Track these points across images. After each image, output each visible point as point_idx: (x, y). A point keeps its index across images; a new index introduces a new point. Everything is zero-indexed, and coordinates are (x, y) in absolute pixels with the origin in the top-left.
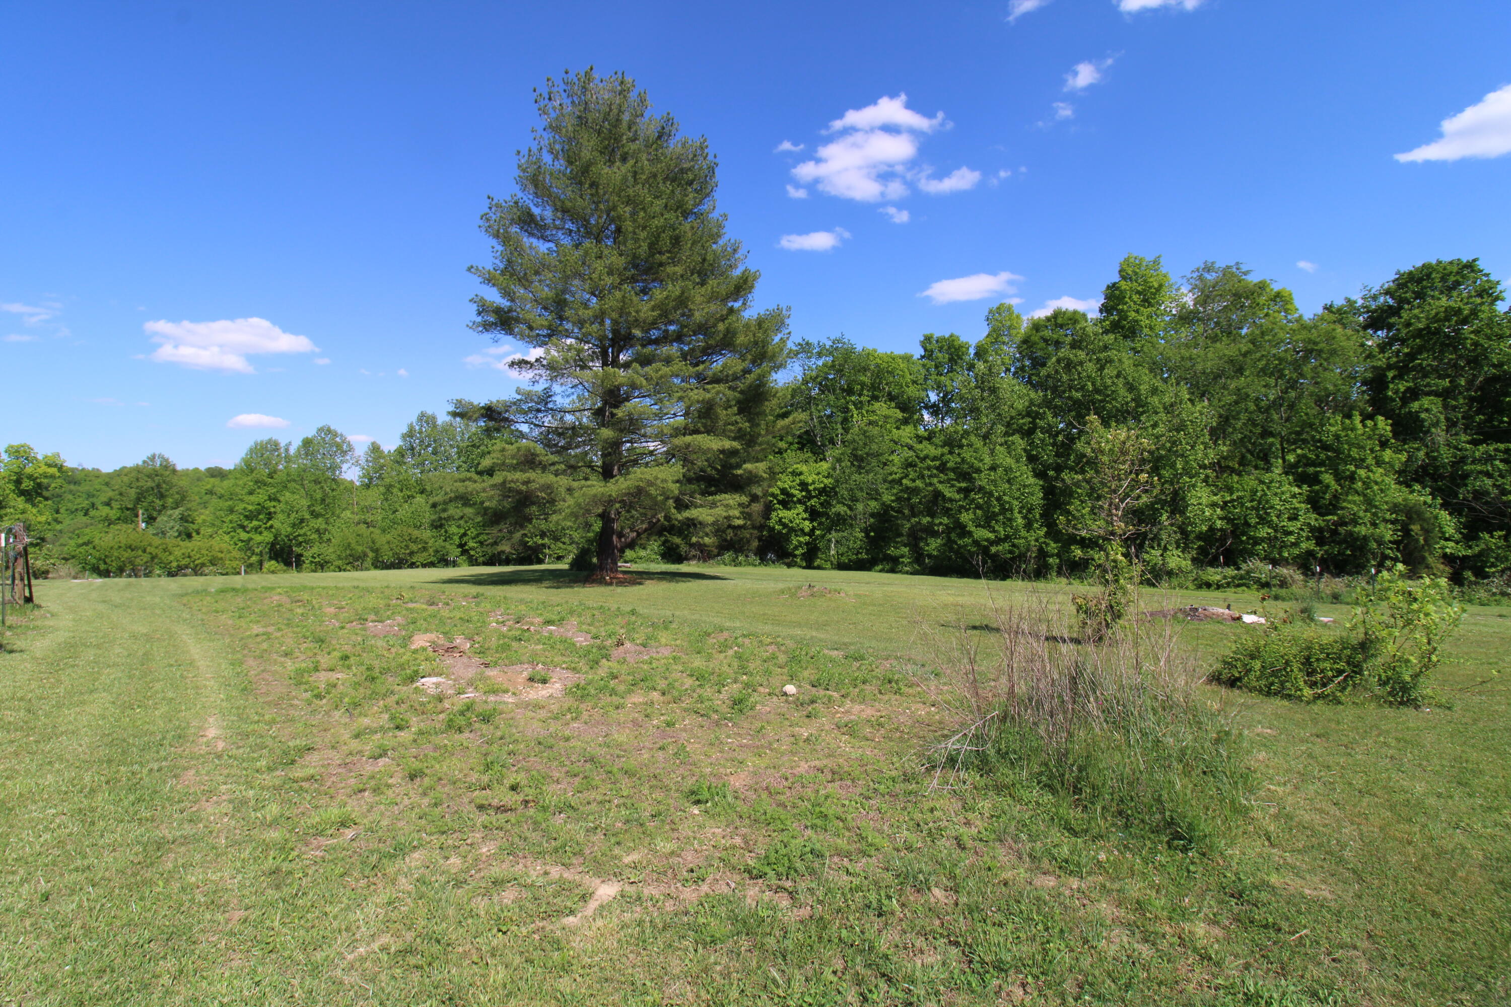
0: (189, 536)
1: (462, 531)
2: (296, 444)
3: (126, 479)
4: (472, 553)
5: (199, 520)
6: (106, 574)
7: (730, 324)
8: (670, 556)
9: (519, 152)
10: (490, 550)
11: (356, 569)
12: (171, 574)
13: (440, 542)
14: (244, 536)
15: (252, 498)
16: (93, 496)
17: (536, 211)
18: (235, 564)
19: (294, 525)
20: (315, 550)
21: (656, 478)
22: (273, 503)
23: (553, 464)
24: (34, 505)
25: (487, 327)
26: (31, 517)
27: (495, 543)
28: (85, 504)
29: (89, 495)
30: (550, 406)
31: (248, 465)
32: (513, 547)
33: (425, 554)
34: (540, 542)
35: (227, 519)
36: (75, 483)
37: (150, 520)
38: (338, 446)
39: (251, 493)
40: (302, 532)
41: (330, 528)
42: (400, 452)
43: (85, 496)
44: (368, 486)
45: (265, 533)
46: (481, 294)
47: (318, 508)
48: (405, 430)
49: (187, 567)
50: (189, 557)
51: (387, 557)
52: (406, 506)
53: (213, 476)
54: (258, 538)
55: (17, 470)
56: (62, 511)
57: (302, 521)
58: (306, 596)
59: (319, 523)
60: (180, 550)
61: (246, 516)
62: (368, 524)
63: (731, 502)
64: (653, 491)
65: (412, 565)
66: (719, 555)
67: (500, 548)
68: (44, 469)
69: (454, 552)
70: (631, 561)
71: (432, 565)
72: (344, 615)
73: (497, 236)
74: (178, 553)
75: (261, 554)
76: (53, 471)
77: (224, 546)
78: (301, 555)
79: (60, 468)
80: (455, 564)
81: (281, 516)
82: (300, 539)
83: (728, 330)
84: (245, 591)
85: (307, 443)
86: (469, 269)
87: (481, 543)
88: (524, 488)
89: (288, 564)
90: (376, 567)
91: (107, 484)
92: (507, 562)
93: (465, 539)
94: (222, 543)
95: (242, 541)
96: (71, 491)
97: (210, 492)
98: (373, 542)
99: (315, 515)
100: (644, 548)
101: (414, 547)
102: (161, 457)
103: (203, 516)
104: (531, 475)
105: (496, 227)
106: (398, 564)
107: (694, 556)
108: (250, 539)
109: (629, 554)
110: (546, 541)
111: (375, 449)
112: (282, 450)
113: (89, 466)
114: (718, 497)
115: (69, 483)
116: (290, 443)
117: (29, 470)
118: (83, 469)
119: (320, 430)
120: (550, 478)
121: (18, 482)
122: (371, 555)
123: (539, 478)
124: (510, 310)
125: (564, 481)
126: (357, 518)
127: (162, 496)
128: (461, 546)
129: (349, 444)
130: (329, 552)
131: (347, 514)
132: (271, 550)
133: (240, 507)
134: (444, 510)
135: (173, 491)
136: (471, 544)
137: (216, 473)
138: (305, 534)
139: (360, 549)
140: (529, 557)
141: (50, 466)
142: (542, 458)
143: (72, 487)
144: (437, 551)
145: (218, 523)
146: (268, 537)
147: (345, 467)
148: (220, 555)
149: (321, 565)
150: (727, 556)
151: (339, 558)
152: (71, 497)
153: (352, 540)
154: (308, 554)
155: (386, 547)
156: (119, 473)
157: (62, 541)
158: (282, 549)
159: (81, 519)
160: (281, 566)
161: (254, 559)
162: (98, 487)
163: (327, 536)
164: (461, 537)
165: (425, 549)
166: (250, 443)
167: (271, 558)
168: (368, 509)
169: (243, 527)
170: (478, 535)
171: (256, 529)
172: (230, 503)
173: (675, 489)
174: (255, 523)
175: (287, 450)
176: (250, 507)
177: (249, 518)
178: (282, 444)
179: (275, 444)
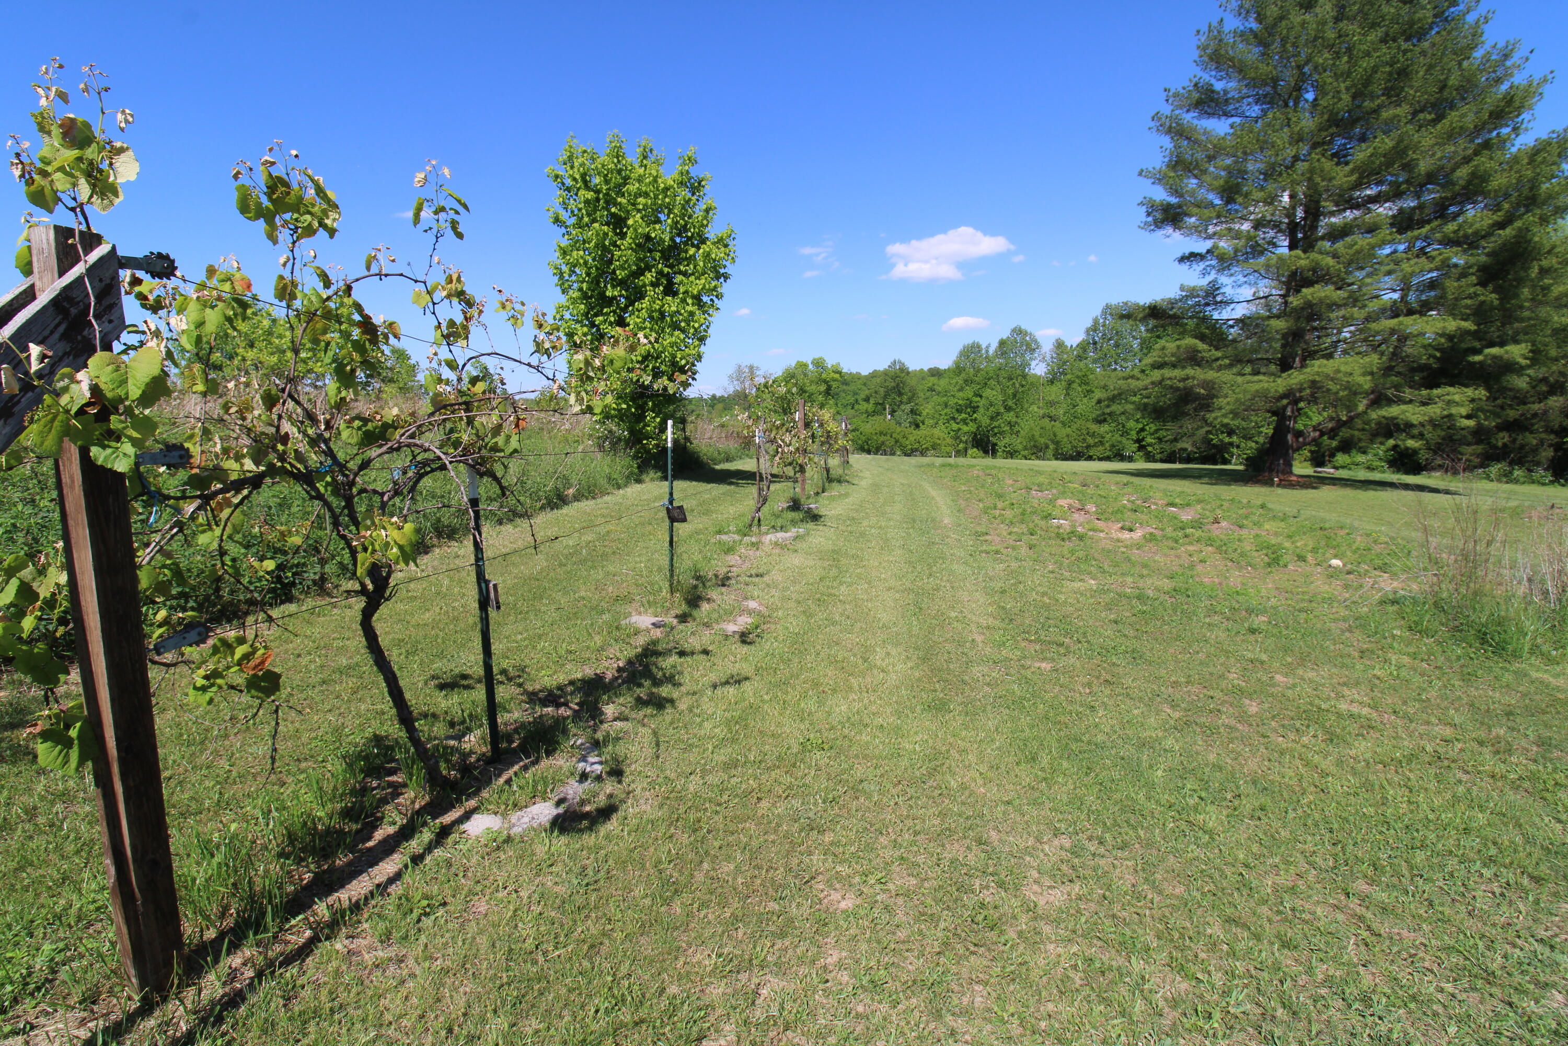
0: (917, 426)
1: (1140, 426)
2: (994, 345)
3: (878, 380)
4: (1150, 449)
5: (924, 413)
6: (869, 452)
7: (1476, 166)
8: (1403, 464)
9: (1198, 32)
10: (1167, 447)
11: (1038, 458)
12: (906, 455)
13: (1117, 437)
14: (955, 426)
15: (961, 394)
16: (857, 394)
17: (1218, 86)
18: (948, 449)
19: (992, 418)
20: (1007, 440)
21: (1338, 371)
22: (977, 399)
23: (1217, 359)
25: (1158, 224)
27: (1176, 440)
28: (852, 400)
29: (855, 394)
30: (1219, 299)
31: (958, 367)
32: (1194, 444)
33: (1101, 448)
34: (1227, 440)
35: (943, 413)
36: (847, 384)
37: (893, 412)
38: (1028, 345)
39: (961, 389)
40: (997, 424)
41: (1019, 421)
42: (1083, 346)
43: (852, 393)
44: (1052, 382)
45: (970, 425)
46: (1148, 195)
47: (1010, 403)
48: (1089, 323)
49: (916, 450)
50: (918, 442)
51: (1067, 448)
52: (1085, 400)
53: (933, 375)
54: (965, 428)
55: (818, 376)
57: (998, 414)
58: (993, 472)
59: (1010, 416)
60: (914, 436)
61: (957, 410)
62: (1052, 418)
63: (1457, 398)
64: (1333, 387)
65: (1090, 458)
66: (1482, 466)
67: (1180, 445)
68: (832, 374)
69: (1130, 447)
70: (1343, 467)
71: (1108, 459)
72: (1018, 485)
73: (1169, 131)
74: (912, 438)
75: (966, 442)
76: (837, 376)
77: (942, 435)
78: (996, 444)
79: (840, 373)
80: (1130, 459)
81: (981, 410)
82: (996, 430)
83: (1473, 175)
84: (957, 466)
85: (1002, 343)
86: (1140, 174)
87: (1160, 440)
88: (1181, 385)
89: (986, 452)
90: (1057, 459)
91: (865, 384)
92: (1188, 460)
93: (1143, 434)
94: (939, 432)
95: (954, 431)
96: (845, 391)
97: (931, 389)
98: (1055, 435)
99: (1008, 409)
100: (1364, 453)
101: (1090, 441)
102: (900, 362)
103: (927, 409)
104: (1189, 371)
105: (1168, 124)
106: (1077, 456)
107: (1440, 467)
108: (959, 429)
109: (1341, 458)
110: (1235, 439)
111: (1059, 345)
112: (984, 351)
113: (854, 371)
114: (1436, 392)
115: (843, 384)
117: (824, 376)
118: (852, 374)
119: (1014, 331)
120: (1211, 375)
121: (819, 384)
122: (1052, 446)
123: (1198, 374)
124: (1180, 206)
125: (1226, 376)
126: (1041, 412)
127: (900, 394)
128: (1138, 441)
129: (1036, 341)
130: (1017, 443)
131: (1034, 408)
132: (973, 439)
133: (952, 402)
134: (1108, 406)
135: (907, 390)
136: (1149, 440)
137: (935, 373)
138: (999, 427)
139: (1042, 440)
140: (1214, 456)
141: (834, 372)
142: (1204, 354)
143: (846, 387)
144: (1113, 446)
145: (937, 416)
146: (972, 427)
147: (1033, 363)
148: (938, 442)
149: (1011, 454)
150: (1495, 469)
151: (1025, 448)
152: (845, 395)
153: (1037, 434)
154: (1001, 444)
155: (1065, 440)
156: (874, 374)
158: (981, 439)
160: (981, 453)
161: (961, 446)
162: (860, 387)
163: (1017, 428)
164: (1138, 433)
165: (1102, 443)
166: (960, 347)
167: (973, 447)
168: (1052, 404)
169: (954, 419)
170: (1156, 431)
171: (964, 421)
172: (946, 398)
173: (1366, 383)
174: (963, 416)
175: (987, 352)
176: (961, 402)
177: (959, 411)
178: (984, 346)
179: (979, 346)
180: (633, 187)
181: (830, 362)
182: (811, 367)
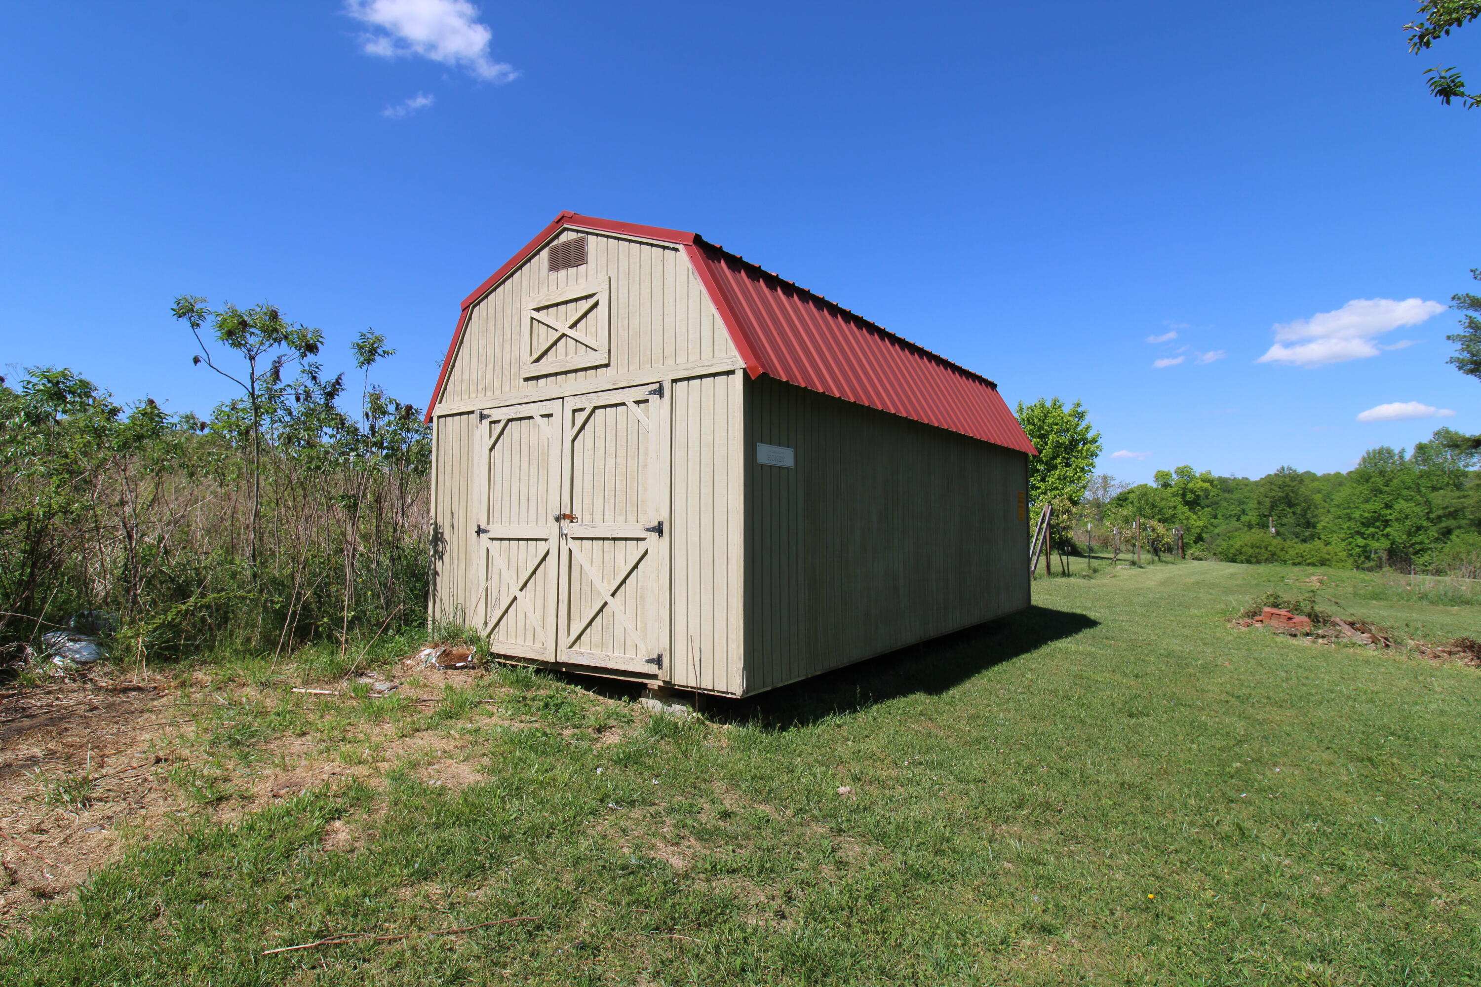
2: (1410, 450)
3: (1262, 490)
14: (1360, 541)
15: (1369, 506)
16: (1244, 503)
19: (1409, 534)
22: (1389, 511)
24: (1195, 513)
26: (1191, 522)
28: (1237, 510)
29: (1241, 502)
35: (1345, 526)
36: (1229, 492)
37: (1279, 525)
39: (1367, 501)
40: (1418, 539)
43: (1237, 503)
45: (1383, 540)
50: (1302, 557)
54: (1374, 545)
55: (1183, 486)
56: (1219, 516)
57: (1419, 528)
61: (1363, 523)
68: (1200, 484)
74: (1292, 552)
76: (1207, 485)
79: (1211, 482)
81: (1396, 524)
85: (1421, 448)
94: (1338, 547)
95: (1359, 547)
96: (1225, 499)
102: (1290, 469)
108: (1366, 546)
112: (1396, 458)
113: (1239, 476)
115: (1224, 491)
116: (1403, 450)
117: (1190, 485)
118: (1235, 479)
119: (1438, 433)
121: (1184, 495)
127: (1290, 505)
132: (1389, 556)
133: (1356, 515)
135: (1301, 500)
138: (1421, 543)
141: (1204, 481)
143: (1226, 495)
145: (1336, 529)
146: (1385, 544)
148: (1327, 557)
152: (1225, 504)
157: (1218, 542)
159: (1234, 523)
162: (1247, 494)
166: (1364, 452)
167: (1388, 563)
169: (1362, 535)
171: (1373, 535)
172: (1348, 511)
175: (1401, 457)
176: (1366, 515)
177: (1366, 525)
178: (1396, 451)
179: (1389, 452)
180: (1050, 421)
181: (1199, 470)
182: (1174, 476)
